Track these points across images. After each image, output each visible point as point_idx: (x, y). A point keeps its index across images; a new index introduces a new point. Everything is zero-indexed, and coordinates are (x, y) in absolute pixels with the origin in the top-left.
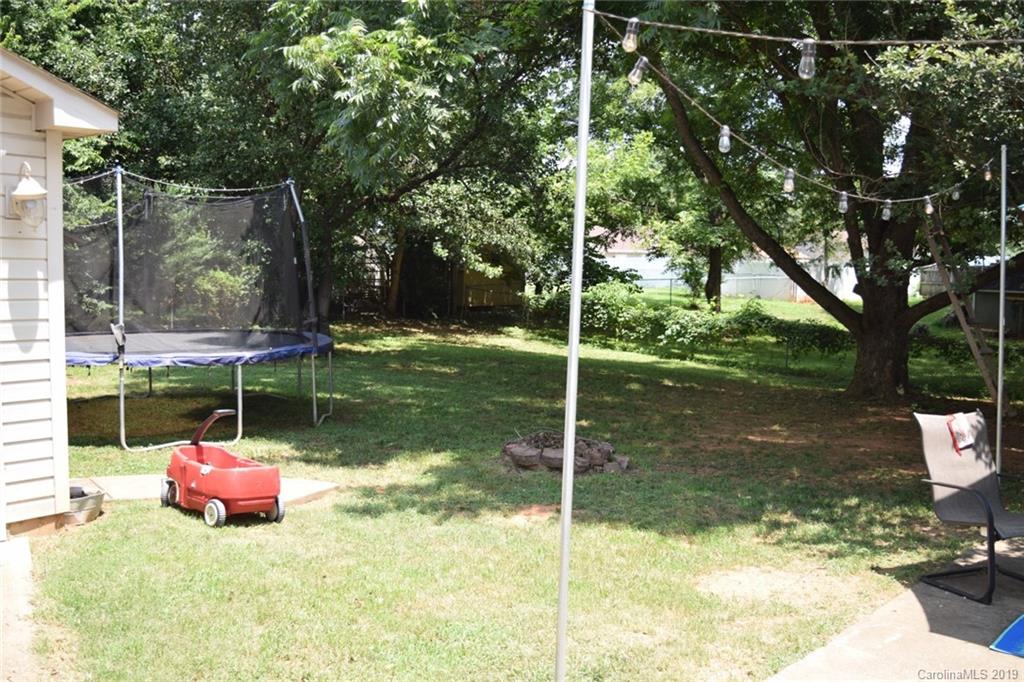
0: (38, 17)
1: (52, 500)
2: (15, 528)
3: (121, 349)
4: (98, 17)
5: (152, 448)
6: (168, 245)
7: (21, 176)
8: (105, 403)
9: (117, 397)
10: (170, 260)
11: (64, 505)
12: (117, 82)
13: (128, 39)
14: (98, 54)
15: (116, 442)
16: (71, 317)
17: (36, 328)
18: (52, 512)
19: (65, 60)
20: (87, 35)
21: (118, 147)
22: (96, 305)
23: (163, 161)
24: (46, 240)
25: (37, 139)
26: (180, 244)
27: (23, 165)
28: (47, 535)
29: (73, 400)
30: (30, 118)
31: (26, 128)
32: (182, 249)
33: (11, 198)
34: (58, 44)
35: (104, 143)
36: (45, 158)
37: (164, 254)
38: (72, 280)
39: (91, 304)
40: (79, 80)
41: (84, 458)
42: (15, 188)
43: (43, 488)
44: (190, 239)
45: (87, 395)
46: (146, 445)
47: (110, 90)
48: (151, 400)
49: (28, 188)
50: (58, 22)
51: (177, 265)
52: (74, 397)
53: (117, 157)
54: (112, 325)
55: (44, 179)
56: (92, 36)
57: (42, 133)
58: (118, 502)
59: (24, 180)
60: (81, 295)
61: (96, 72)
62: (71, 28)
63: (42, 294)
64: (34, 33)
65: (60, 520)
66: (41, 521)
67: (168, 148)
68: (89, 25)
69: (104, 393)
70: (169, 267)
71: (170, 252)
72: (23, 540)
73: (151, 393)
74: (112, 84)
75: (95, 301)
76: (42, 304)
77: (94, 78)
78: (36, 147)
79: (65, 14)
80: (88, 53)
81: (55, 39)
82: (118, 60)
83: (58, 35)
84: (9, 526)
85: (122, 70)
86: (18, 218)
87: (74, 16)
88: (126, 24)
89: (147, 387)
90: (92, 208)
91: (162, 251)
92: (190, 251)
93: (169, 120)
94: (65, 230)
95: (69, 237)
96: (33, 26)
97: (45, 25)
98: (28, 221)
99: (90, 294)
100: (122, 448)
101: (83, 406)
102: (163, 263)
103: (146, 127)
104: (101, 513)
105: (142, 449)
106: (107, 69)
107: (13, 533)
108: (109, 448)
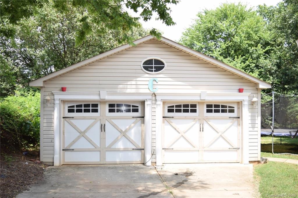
0: (256, 54)
1: (257, 158)
2: (250, 162)
3: (273, 131)
4: (270, 51)
5: (279, 154)
6: (288, 107)
7: (253, 97)
8: (269, 145)
9: (272, 144)
10: (289, 111)
11: (259, 159)
12: (275, 67)
13: (278, 56)
14: (270, 61)
15: (271, 152)
16: (263, 125)
17: (255, 125)
18: (257, 160)
19: (262, 63)
20: (267, 56)
21: (275, 83)
22: (269, 122)
23: (286, 86)
24: (258, 109)
25: (257, 90)
26: (292, 107)
27: (254, 95)
28: (256, 164)
29: (262, 144)
30: (255, 86)
31: (255, 88)
32: (293, 108)
33: (252, 101)
34: (260, 60)
35: (271, 83)
36: (258, 94)
37: (288, 109)
38: (263, 116)
39: (267, 122)
40: (265, 68)
41: (264, 154)
42: (252, 100)
43: (256, 155)
44: (295, 105)
45: (266, 143)
46: (278, 153)
47: (273, 69)
48: (281, 145)
49: (255, 99)
50: (260, 54)
51: (291, 112)
52: (263, 143)
53: (275, 85)
54: (271, 126)
55: (257, 98)
56: (268, 56)
57: (257, 89)
58: (270, 161)
59: (254, 98)
60: (265, 120)
61: (269, 65)
62: (263, 55)
63: (256, 119)
64: (255, 57)
65: (259, 162)
66: (255, 162)
67: (287, 83)
68: (268, 54)
69: (270, 143)
70: (289, 113)
71: (289, 109)
72: (252, 165)
73: (281, 144)
74: (273, 68)
75: (269, 121)
76: (257, 121)
77: (269, 67)
78: (256, 92)
79: (262, 52)
80: (267, 61)
81: (260, 59)
82: (275, 62)
83: (260, 57)
84: (249, 161)
85: (276, 64)
86: (253, 105)
87: (264, 52)
88: (277, 52)
89: (280, 142)
90: (268, 98)
91: (287, 108)
92: (295, 108)
93: (288, 75)
94: (261, 104)
95: (262, 106)
96: (254, 56)
97: (257, 55)
98: (254, 105)
99: (267, 119)
100: (272, 153)
101: (265, 145)
102: (287, 112)
103: (282, 78)
104: (266, 163)
105: (277, 154)
106: (272, 64)
107: (250, 163)
108: (270, 153)
